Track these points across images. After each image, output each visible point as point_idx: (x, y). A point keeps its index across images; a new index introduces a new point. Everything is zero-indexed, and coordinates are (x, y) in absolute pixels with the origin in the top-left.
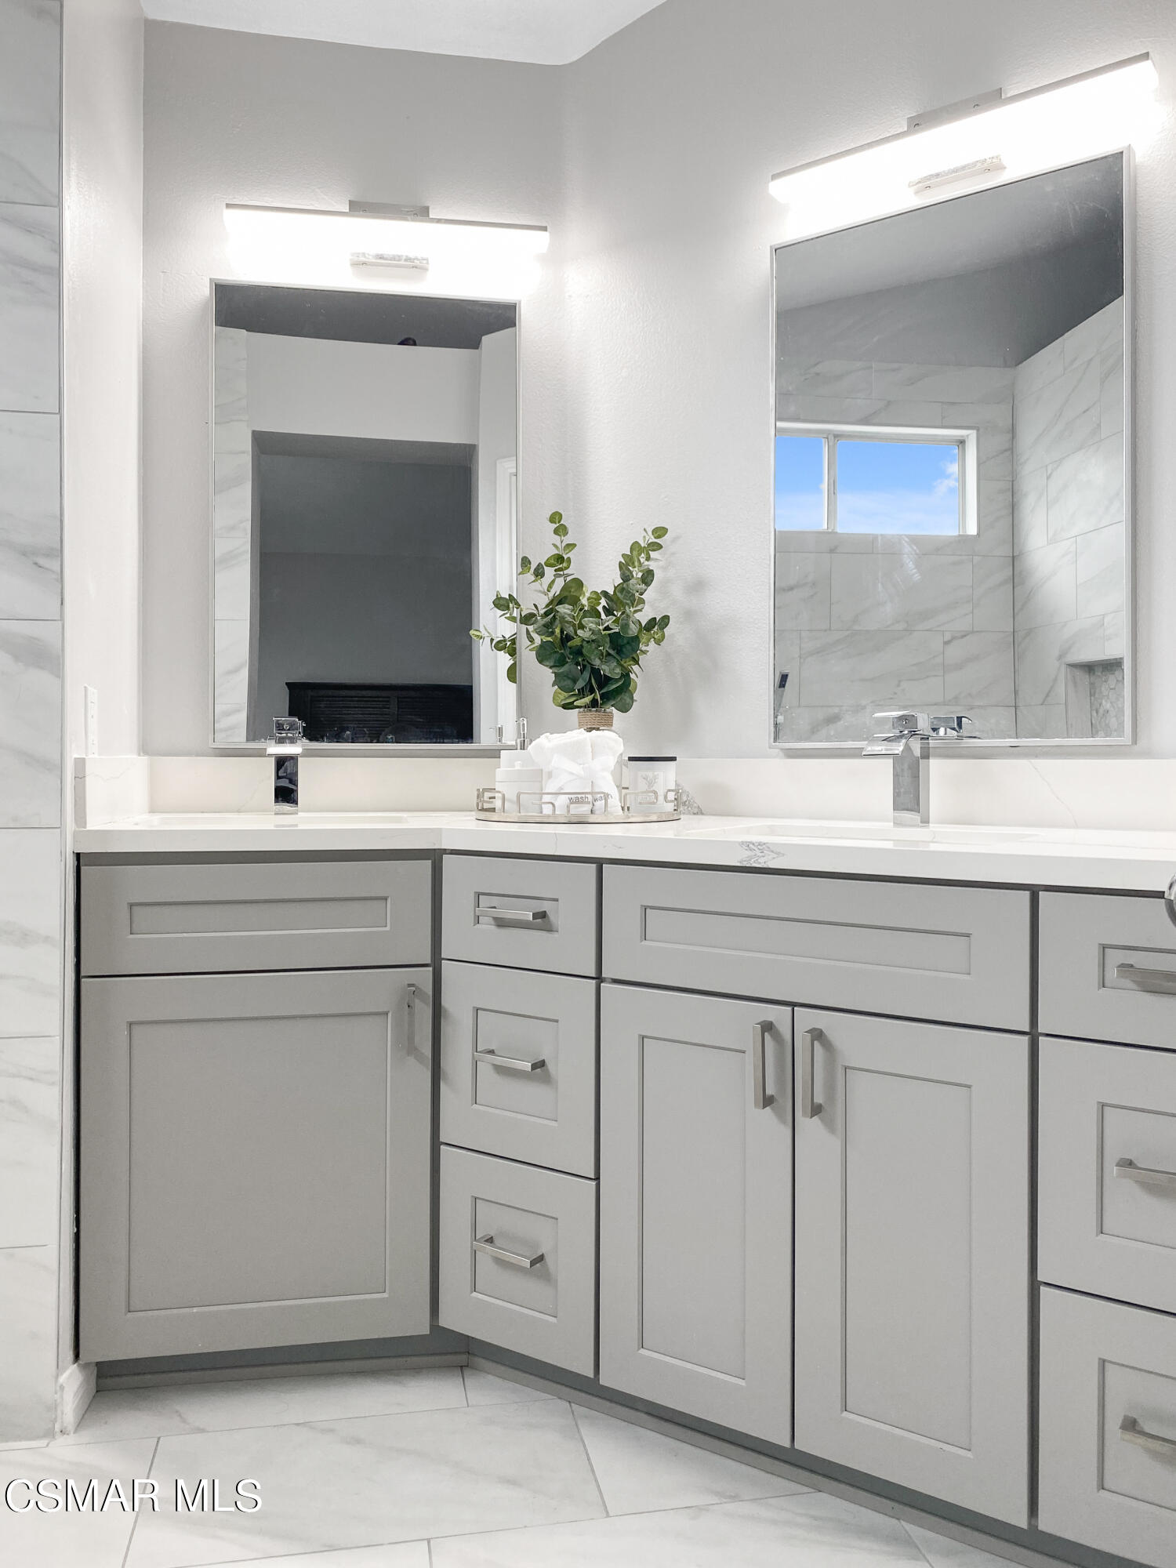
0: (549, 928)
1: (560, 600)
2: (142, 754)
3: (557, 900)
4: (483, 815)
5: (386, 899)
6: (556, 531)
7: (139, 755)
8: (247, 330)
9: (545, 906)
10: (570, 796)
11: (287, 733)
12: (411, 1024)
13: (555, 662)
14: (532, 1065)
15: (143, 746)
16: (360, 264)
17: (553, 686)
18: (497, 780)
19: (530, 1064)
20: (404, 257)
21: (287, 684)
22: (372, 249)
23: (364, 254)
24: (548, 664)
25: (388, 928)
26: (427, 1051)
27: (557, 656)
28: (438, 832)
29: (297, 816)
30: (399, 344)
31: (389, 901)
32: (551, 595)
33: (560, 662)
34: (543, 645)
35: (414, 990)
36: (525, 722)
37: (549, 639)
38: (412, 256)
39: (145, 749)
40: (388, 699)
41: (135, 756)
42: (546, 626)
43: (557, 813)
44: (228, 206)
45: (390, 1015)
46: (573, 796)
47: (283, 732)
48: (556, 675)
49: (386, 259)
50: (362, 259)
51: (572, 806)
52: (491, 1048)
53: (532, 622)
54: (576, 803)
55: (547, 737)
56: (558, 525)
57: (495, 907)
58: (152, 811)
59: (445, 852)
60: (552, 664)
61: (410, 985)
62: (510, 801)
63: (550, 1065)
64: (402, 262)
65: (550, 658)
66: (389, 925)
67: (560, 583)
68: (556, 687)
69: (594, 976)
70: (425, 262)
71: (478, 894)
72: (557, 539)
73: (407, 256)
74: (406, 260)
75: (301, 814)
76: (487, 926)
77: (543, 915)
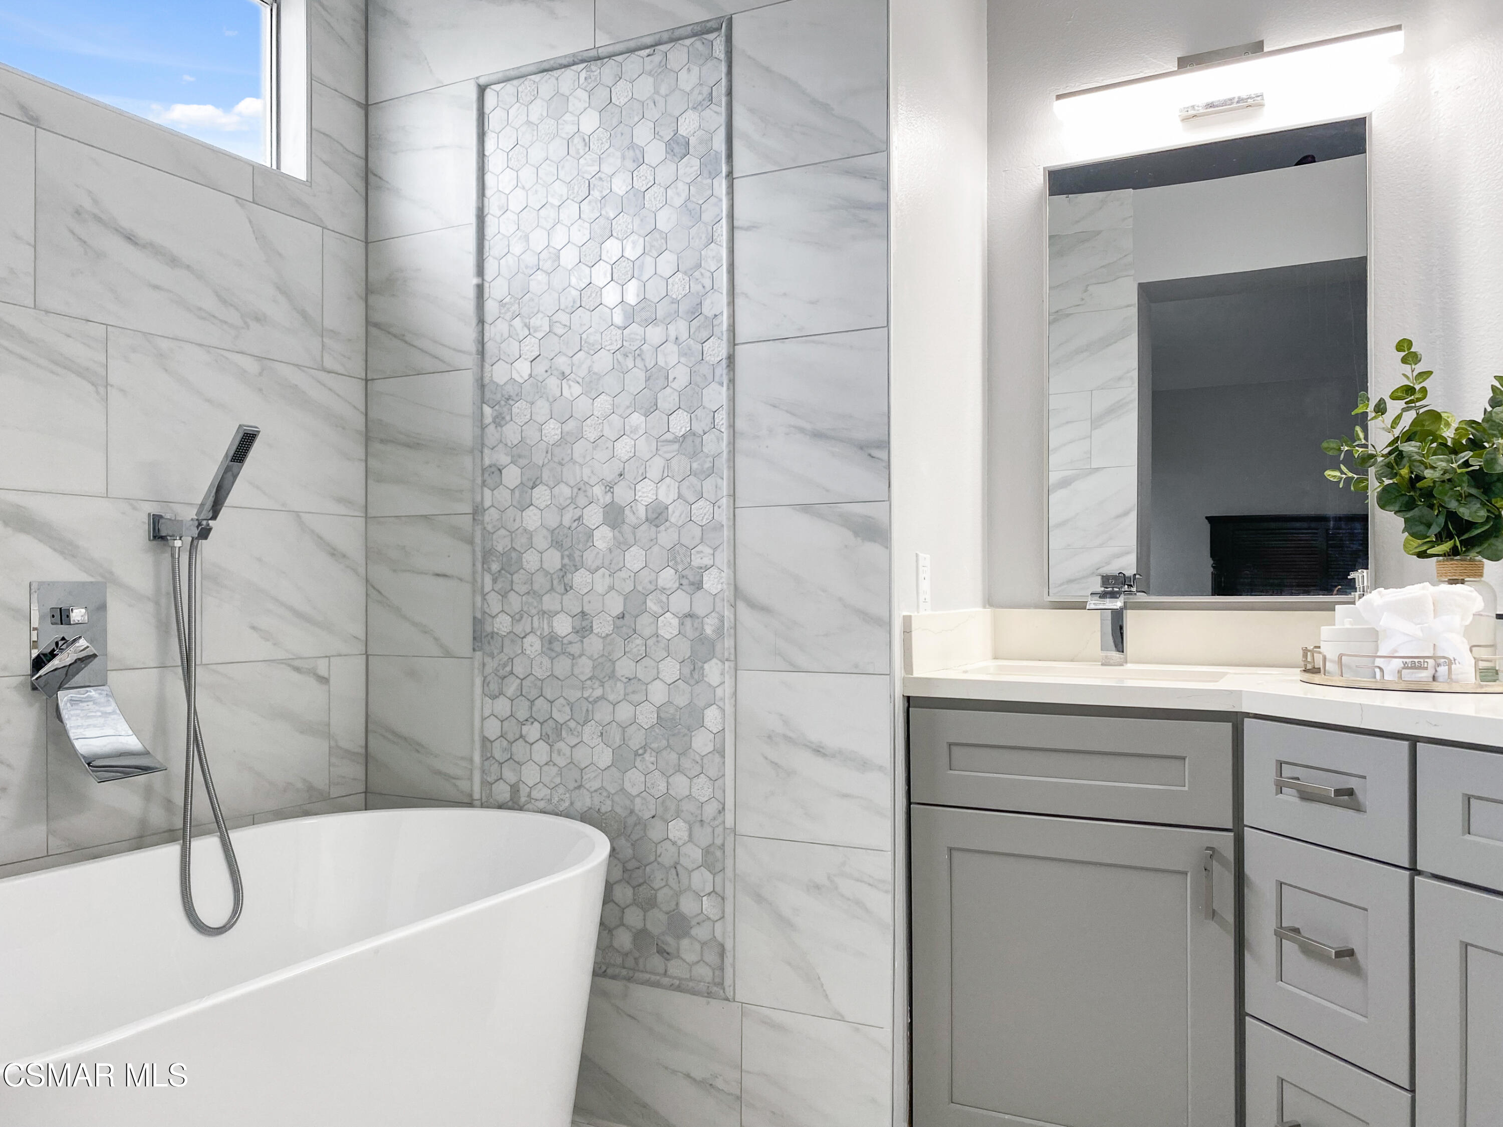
0: (1358, 808)
1: (1409, 436)
2: (987, 606)
3: (1364, 777)
4: (1307, 677)
5: (1184, 758)
6: (1404, 360)
7: (984, 607)
8: (1134, 189)
9: (1352, 783)
10: (1405, 660)
11: (1113, 588)
12: (1210, 888)
13: (1401, 507)
14: (1336, 952)
15: (988, 599)
16: (1191, 118)
17: (1403, 532)
18: (1322, 638)
19: (1334, 951)
20: (1236, 100)
21: (1207, 518)
22: (1201, 100)
23: (1193, 107)
24: (1392, 508)
25: (1186, 788)
26: (1230, 918)
27: (1406, 499)
28: (1238, 694)
29: (1121, 668)
30: (1297, 164)
31: (1187, 760)
32: (1397, 432)
33: (1407, 507)
34: (1386, 490)
35: (1213, 853)
36: (1365, 574)
37: (1395, 480)
38: (1244, 95)
39: (990, 601)
40: (1316, 531)
41: (981, 609)
42: (1389, 465)
43: (1386, 678)
44: (1059, 97)
45: (1189, 874)
46: (1408, 660)
47: (1108, 586)
48: (1406, 520)
49: (1217, 106)
50: (1192, 112)
51: (1404, 672)
52: (1297, 926)
53: (1370, 464)
54: (1408, 668)
55: (1380, 593)
56: (1407, 352)
57: (1298, 779)
58: (996, 658)
59: (1248, 715)
60: (1397, 509)
61: (1208, 848)
62: (1332, 661)
63: (1359, 955)
64: (1235, 105)
65: (1395, 502)
66: (1187, 785)
67: (1409, 418)
68: (1406, 534)
69: (1407, 866)
70: (1259, 98)
71: (1280, 764)
72: (1407, 368)
73: (1239, 98)
74: (1238, 102)
75: (1129, 666)
76: (1290, 797)
77: (1350, 792)
